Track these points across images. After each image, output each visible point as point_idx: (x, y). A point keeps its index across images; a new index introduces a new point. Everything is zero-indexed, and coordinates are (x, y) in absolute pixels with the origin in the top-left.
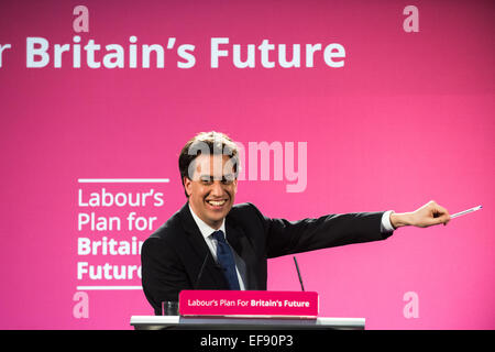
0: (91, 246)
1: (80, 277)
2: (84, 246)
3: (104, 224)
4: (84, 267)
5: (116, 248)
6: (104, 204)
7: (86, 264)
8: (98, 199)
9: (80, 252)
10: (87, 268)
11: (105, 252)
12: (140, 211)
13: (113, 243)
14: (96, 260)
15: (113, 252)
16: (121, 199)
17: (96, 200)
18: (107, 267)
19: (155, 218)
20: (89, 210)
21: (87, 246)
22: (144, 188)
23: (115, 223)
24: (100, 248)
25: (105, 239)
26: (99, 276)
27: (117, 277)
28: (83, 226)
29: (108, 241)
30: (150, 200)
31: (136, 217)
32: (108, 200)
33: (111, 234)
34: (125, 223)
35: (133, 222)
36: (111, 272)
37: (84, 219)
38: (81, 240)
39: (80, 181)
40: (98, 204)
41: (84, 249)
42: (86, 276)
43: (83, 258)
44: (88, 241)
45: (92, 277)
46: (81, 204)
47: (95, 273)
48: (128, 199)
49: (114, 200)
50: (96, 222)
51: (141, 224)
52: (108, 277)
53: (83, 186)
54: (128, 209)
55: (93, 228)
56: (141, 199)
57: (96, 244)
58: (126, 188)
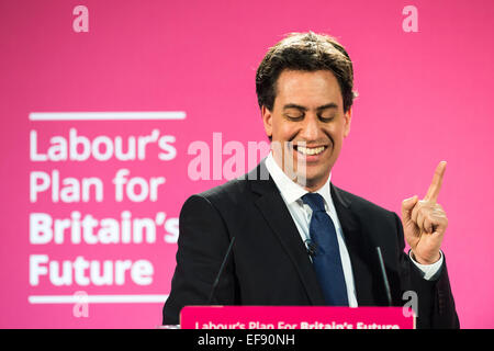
0: (53, 227)
1: (34, 280)
2: (41, 228)
3: (74, 190)
4: (41, 265)
5: (96, 231)
6: (74, 156)
7: (44, 258)
8: (63, 148)
9: (35, 239)
10: (47, 265)
11: (76, 239)
12: (136, 168)
13: (90, 222)
14: (62, 251)
15: (90, 239)
16: (103, 148)
17: (60, 149)
18: (81, 263)
19: (161, 180)
20: (47, 167)
21: (46, 228)
22: (142, 128)
23: (93, 189)
24: (68, 232)
25: (76, 215)
26: (66, 280)
27: (98, 280)
28: (39, 194)
29: (82, 219)
30: (153, 149)
31: (129, 178)
32: (80, 148)
33: (86, 208)
34: (109, 189)
35: (125, 186)
36: (87, 273)
37: (40, 182)
38: (35, 218)
39: (35, 116)
40: (63, 156)
41: (41, 234)
42: (44, 279)
43: (39, 249)
44: (46, 218)
45: (56, 280)
46: (35, 156)
47: (61, 274)
48: (114, 147)
49: (92, 149)
50: (62, 186)
51: (138, 190)
52: (82, 281)
53: (38, 125)
54: (115, 164)
55: (55, 198)
56: (138, 148)
57: (61, 225)
58: (111, 129)
